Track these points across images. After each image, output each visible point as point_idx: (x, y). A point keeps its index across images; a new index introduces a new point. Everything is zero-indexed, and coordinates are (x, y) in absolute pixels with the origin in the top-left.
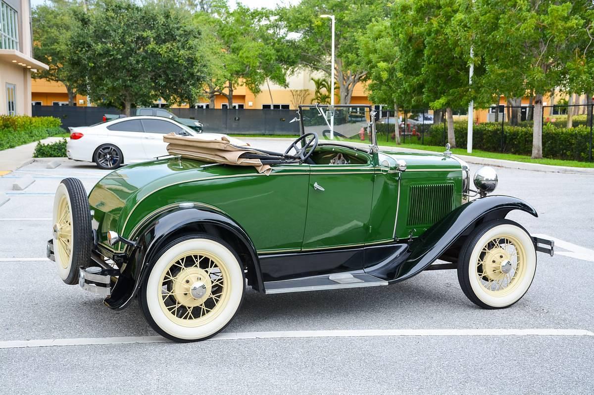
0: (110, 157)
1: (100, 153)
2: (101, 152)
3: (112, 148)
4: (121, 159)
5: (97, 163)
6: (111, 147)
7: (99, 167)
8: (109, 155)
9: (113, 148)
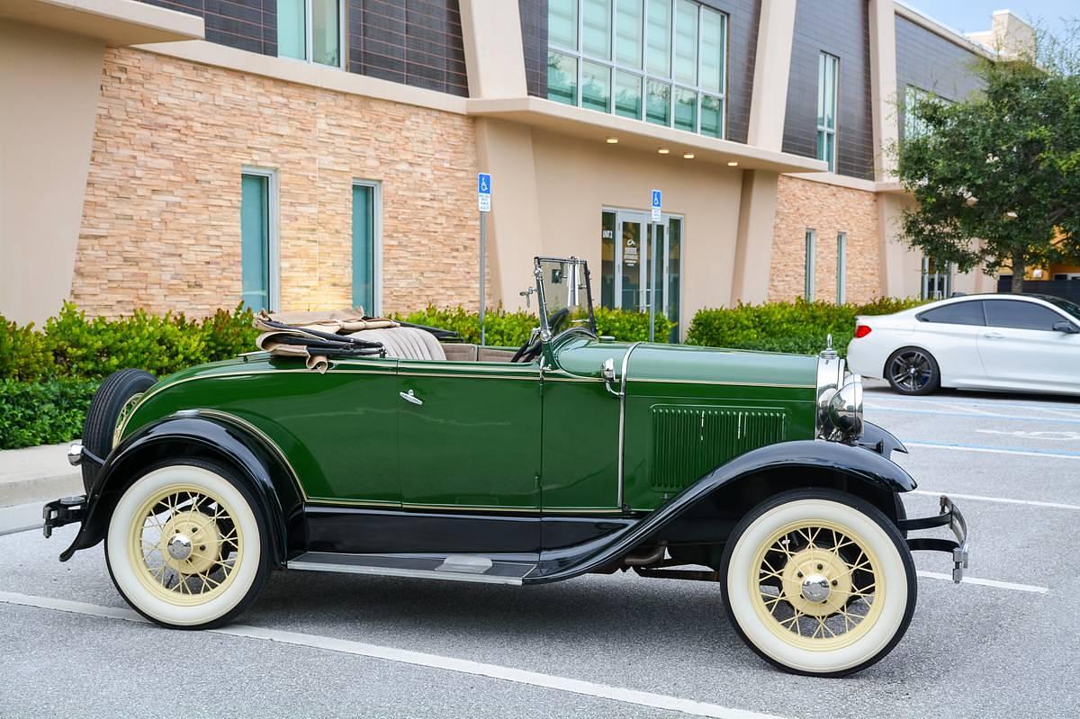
0: (916, 371)
1: (899, 365)
2: (899, 362)
3: (919, 355)
4: (936, 377)
5: (891, 382)
6: (917, 353)
7: (893, 390)
8: (914, 367)
9: (921, 355)
